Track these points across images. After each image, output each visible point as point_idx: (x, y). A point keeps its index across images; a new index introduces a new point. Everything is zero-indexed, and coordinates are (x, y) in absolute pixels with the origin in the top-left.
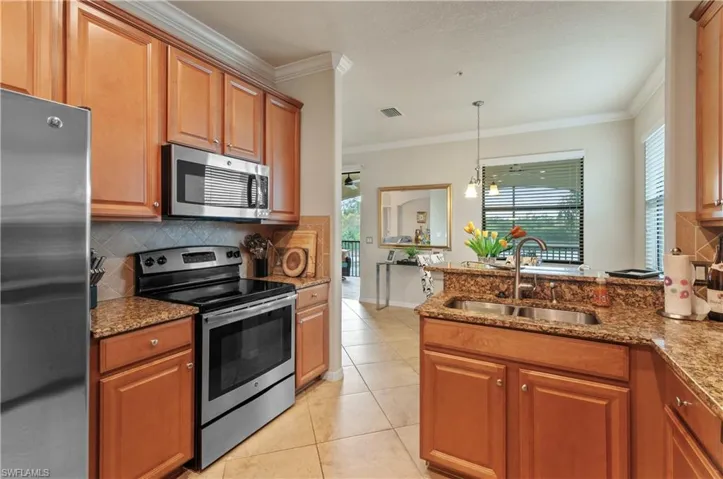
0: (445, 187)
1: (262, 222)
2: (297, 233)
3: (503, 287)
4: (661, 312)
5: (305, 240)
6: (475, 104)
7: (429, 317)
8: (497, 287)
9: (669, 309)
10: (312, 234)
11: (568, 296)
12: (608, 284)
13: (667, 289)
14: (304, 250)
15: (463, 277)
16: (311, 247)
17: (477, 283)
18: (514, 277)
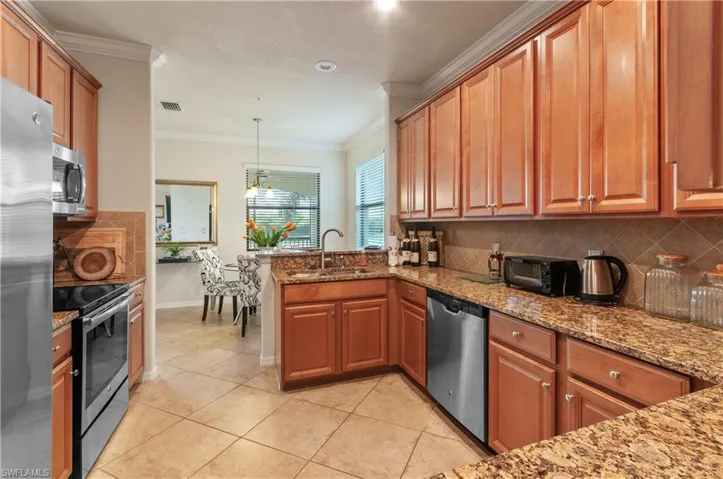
0: (212, 184)
1: (69, 219)
2: (92, 231)
3: (313, 263)
4: (387, 265)
5: (110, 239)
6: (255, 120)
7: (291, 284)
8: (309, 264)
9: (390, 263)
10: (120, 231)
11: (348, 263)
12: (366, 254)
13: (390, 253)
14: (109, 249)
15: (286, 259)
16: (119, 245)
17: (295, 262)
18: (320, 255)
